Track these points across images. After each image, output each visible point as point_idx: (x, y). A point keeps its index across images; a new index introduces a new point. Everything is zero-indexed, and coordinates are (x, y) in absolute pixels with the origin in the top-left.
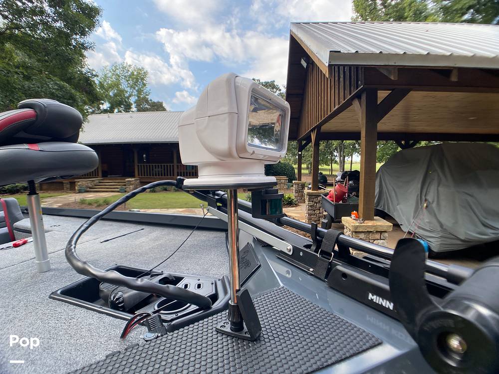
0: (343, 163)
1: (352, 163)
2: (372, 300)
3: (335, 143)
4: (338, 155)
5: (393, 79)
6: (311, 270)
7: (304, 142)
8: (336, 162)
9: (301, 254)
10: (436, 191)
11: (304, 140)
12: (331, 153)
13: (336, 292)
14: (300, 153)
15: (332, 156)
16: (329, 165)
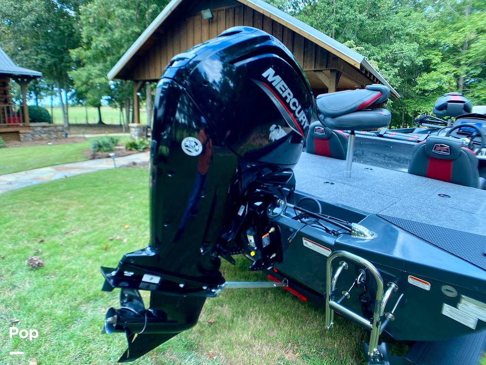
14: (139, 94)
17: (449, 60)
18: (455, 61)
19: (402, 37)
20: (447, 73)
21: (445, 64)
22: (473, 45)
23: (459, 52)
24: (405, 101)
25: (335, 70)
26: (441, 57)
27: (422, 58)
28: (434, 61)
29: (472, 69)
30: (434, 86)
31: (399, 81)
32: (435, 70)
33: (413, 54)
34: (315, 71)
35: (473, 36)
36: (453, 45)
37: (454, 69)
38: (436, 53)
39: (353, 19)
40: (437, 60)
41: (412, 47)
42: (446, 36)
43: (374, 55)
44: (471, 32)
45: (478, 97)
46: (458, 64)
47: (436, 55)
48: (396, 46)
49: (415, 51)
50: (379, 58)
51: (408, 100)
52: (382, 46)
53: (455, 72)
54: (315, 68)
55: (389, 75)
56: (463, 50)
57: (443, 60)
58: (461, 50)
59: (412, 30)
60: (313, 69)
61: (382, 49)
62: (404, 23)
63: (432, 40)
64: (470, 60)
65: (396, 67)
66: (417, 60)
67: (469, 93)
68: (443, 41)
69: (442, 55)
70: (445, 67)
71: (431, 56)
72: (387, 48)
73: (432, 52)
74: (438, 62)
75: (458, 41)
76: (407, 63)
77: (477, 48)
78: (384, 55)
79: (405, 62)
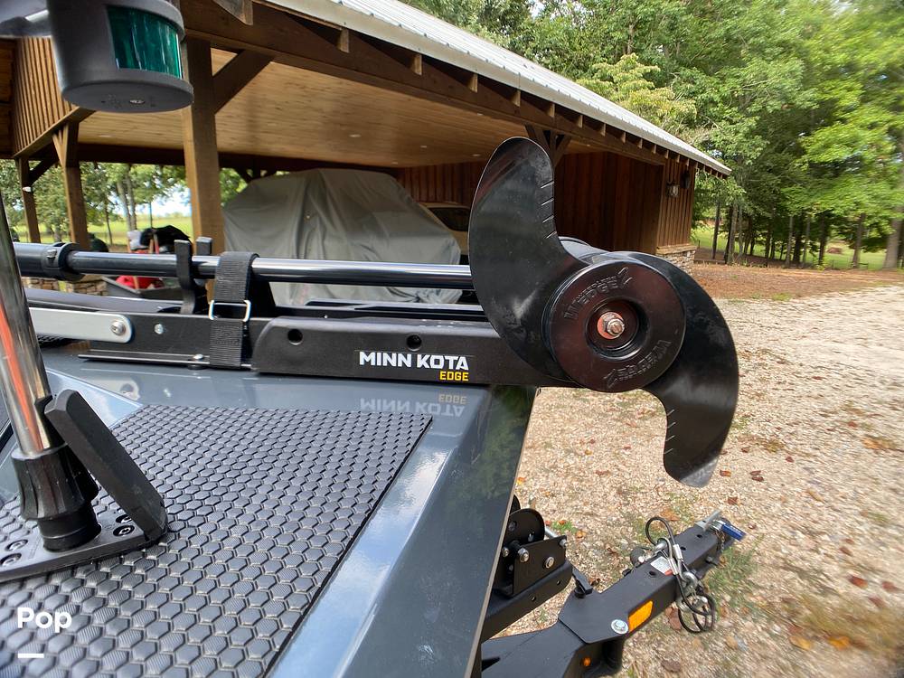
0: (132, 220)
1: (152, 220)
2: (368, 363)
3: (114, 170)
4: (119, 202)
5: (244, 21)
6: (198, 357)
7: (34, 164)
8: (117, 217)
9: (159, 329)
10: (321, 247)
11: (34, 157)
12: (103, 198)
13: (280, 379)
14: (28, 189)
15: (106, 203)
16: (101, 225)
17: (879, 99)
18: (891, 100)
19: (767, 51)
20: (872, 126)
21: (868, 108)
24: (784, 190)
26: (861, 92)
27: (810, 94)
28: (844, 103)
30: (842, 154)
31: (759, 146)
32: (843, 121)
33: (788, 84)
37: (889, 117)
38: (848, 84)
39: (653, 15)
40: (850, 99)
41: (788, 68)
42: (871, 46)
47: (849, 90)
48: (751, 71)
49: (794, 77)
50: (715, 97)
51: (791, 189)
52: (724, 72)
53: (891, 124)
55: (737, 132)
57: (864, 100)
59: (791, 34)
61: (722, 79)
62: (772, 20)
63: (840, 58)
65: (753, 114)
66: (799, 97)
68: (864, 59)
69: (862, 89)
70: (869, 114)
72: (733, 76)
73: (841, 83)
74: (854, 104)
76: (774, 105)
78: (725, 90)
79: (771, 103)
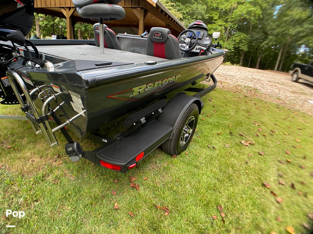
17: (223, 18)
18: (225, 19)
20: (221, 26)
21: (220, 20)
22: (235, 11)
23: (228, 14)
25: (143, 8)
27: (208, 15)
28: (215, 18)
29: (233, 25)
32: (214, 23)
33: (203, 12)
34: (131, 8)
35: (235, 5)
36: (225, 10)
37: (224, 24)
38: (216, 13)
40: (216, 17)
41: (203, 7)
42: (222, 4)
43: (182, 10)
44: (235, 3)
45: (235, 41)
46: (226, 21)
47: (216, 15)
48: (194, 6)
49: (204, 10)
50: (185, 12)
52: (187, 5)
53: (225, 26)
54: (131, 6)
56: (230, 13)
57: (219, 18)
58: (229, 13)
60: (130, 6)
61: (187, 7)
63: (215, 5)
64: (233, 19)
65: (194, 19)
66: (205, 16)
67: (231, 38)
68: (220, 7)
69: (219, 15)
70: (220, 22)
71: (214, 15)
72: (190, 7)
73: (214, 12)
74: (217, 19)
75: (227, 8)
77: (236, 13)
78: (187, 11)
79: (199, 16)
